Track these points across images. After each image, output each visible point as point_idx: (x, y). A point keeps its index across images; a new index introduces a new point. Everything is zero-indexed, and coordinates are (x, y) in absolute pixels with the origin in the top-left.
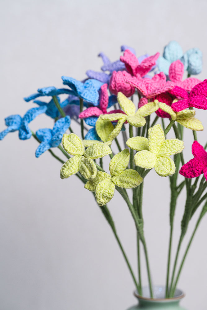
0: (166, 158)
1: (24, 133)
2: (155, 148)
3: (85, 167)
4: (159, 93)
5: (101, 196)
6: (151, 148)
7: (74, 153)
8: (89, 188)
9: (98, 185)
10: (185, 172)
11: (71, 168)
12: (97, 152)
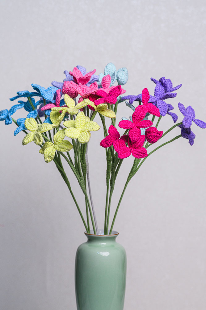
0: (85, 132)
1: (8, 120)
2: (79, 127)
3: (36, 138)
4: (89, 94)
5: (47, 157)
6: (77, 126)
7: (32, 129)
8: (42, 152)
9: (46, 150)
10: (103, 144)
11: (28, 139)
12: (44, 128)
